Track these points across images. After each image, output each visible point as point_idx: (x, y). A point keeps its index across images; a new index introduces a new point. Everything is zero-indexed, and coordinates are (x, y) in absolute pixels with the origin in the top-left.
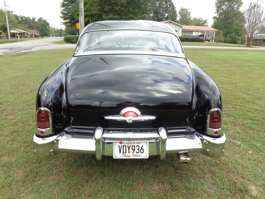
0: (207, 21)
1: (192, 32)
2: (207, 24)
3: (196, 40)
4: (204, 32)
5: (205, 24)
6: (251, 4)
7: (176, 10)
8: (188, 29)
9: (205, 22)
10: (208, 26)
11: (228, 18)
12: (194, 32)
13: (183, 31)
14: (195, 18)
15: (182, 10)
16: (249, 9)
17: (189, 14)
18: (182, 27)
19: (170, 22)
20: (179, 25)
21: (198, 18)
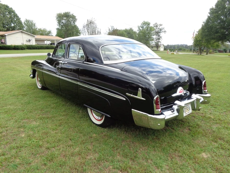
0: (51, 31)
1: (43, 41)
2: (51, 34)
3: (50, 48)
4: (54, 41)
5: (50, 34)
6: (88, 20)
7: (21, 21)
8: (40, 39)
9: (50, 32)
10: (52, 36)
11: (69, 30)
12: (46, 41)
13: (37, 40)
14: (40, 28)
15: (27, 21)
16: (87, 24)
17: (34, 25)
18: (34, 36)
19: (22, 32)
20: (31, 35)
21: (43, 29)
